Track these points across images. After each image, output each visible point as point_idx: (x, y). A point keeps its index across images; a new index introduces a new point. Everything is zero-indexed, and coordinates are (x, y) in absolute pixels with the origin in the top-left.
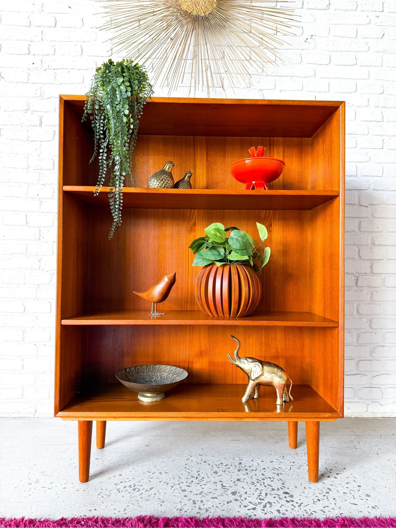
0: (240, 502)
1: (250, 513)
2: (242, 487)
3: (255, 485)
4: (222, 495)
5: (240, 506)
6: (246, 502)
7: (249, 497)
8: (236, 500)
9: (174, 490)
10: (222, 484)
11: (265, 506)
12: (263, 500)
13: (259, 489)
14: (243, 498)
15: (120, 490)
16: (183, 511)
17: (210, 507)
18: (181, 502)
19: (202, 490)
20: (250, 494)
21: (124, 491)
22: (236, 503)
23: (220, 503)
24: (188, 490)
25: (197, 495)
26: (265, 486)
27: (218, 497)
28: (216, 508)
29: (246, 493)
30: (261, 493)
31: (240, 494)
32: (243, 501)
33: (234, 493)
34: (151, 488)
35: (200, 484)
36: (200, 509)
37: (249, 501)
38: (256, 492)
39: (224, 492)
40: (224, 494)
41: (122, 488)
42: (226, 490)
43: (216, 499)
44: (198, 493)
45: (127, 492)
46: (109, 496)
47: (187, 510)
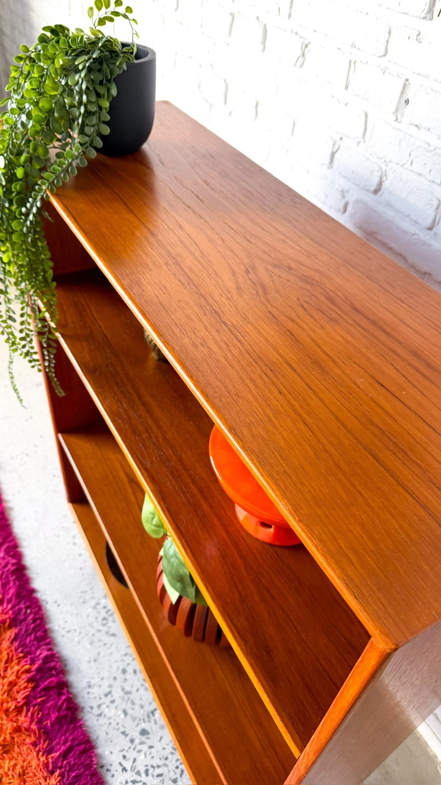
0: (130, 748)
1: (116, 768)
2: (161, 738)
4: (134, 719)
5: (123, 750)
6: (131, 754)
7: (145, 754)
8: (132, 741)
11: (134, 782)
12: (147, 775)
13: (167, 762)
14: (139, 747)
15: (98, 607)
16: (88, 690)
17: (108, 716)
18: (102, 679)
19: (134, 690)
20: (150, 753)
21: (99, 610)
22: (125, 743)
23: (118, 724)
24: (127, 676)
25: (123, 689)
26: (177, 768)
27: (128, 716)
28: (107, 725)
29: (151, 747)
30: (159, 767)
31: (146, 741)
32: (134, 749)
33: (144, 732)
34: (114, 635)
35: (144, 683)
36: (99, 706)
37: (137, 758)
38: (158, 760)
39: (140, 720)
40: (137, 722)
41: (101, 606)
42: (146, 719)
43: (122, 716)
44: (127, 688)
45: (97, 615)
46: (84, 602)
47: (93, 693)
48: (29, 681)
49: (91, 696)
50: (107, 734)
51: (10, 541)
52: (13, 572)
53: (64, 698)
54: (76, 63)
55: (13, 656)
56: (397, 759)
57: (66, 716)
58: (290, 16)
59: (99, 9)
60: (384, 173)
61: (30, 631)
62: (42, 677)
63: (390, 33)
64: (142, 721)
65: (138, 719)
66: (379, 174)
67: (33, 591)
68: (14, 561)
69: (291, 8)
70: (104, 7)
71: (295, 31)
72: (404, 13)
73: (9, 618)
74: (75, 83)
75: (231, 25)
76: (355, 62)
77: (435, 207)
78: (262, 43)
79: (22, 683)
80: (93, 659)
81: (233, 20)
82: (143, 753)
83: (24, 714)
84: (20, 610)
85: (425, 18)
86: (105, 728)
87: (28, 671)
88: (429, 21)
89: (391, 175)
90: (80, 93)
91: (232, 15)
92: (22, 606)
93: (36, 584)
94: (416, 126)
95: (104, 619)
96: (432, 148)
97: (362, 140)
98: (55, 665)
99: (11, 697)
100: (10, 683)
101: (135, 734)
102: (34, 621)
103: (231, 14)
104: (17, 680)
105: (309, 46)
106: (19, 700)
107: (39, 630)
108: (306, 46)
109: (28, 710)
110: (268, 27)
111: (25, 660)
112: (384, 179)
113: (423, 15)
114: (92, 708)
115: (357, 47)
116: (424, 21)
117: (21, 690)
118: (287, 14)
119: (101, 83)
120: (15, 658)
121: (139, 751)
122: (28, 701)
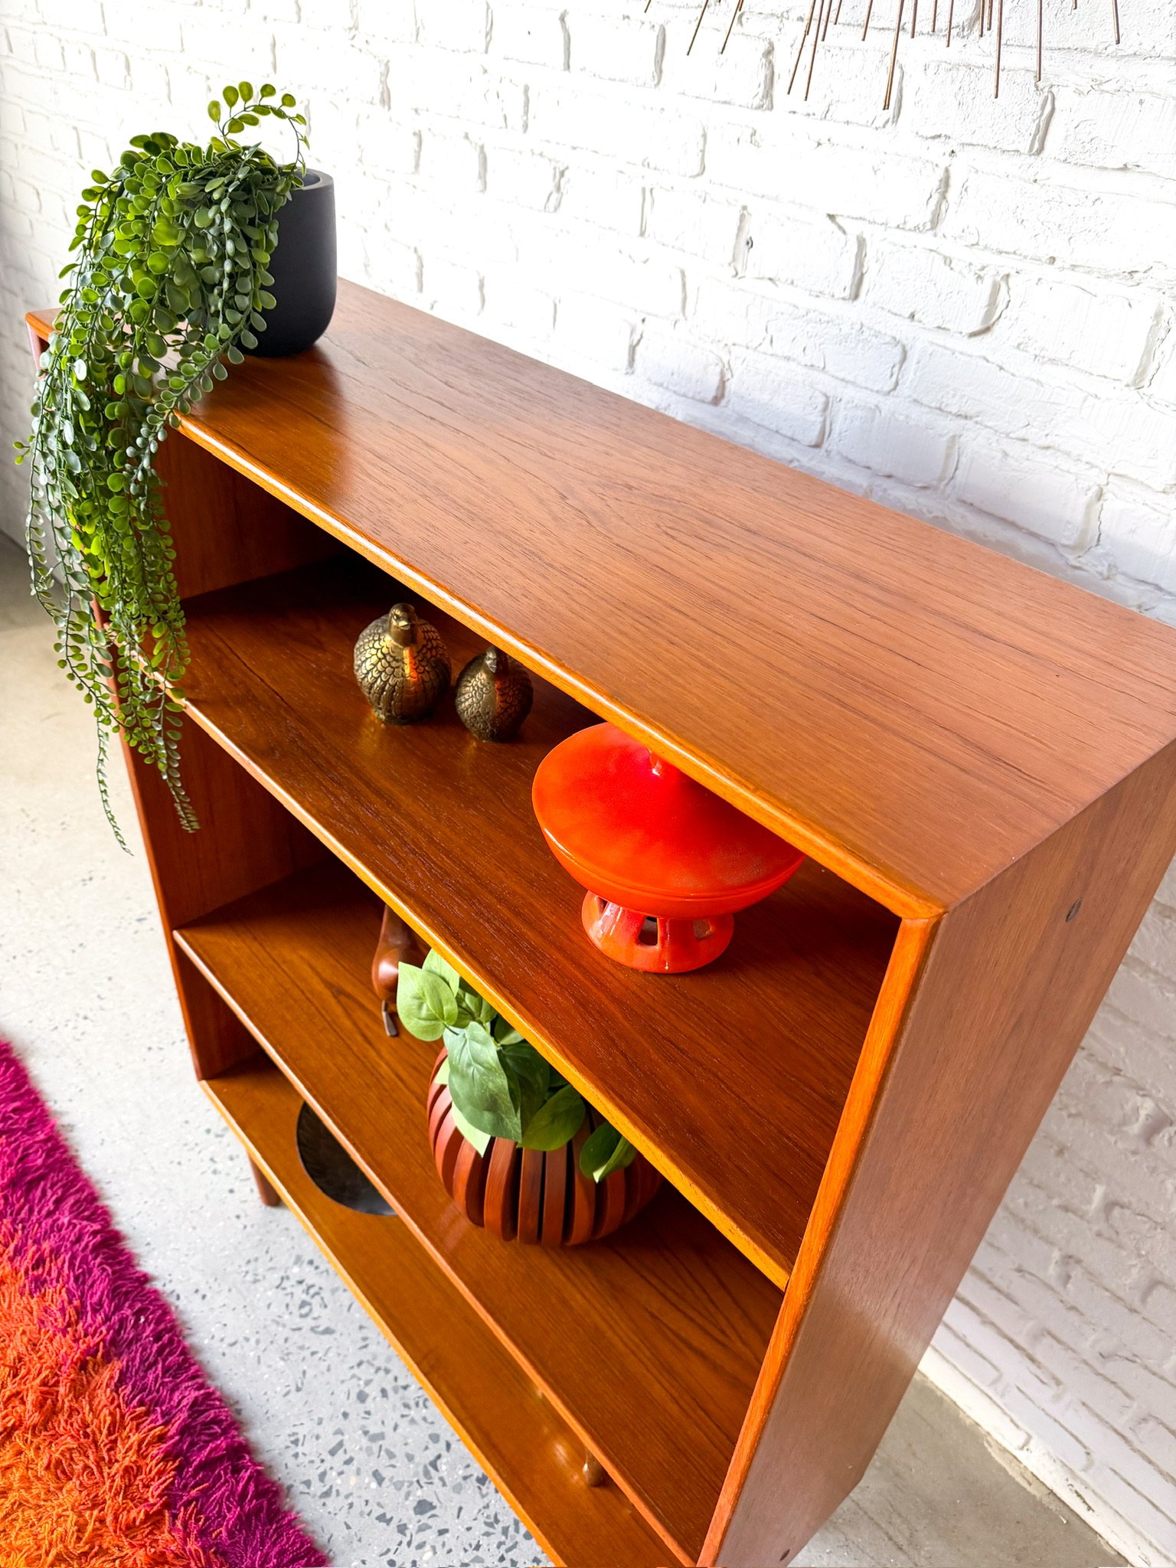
0: (400, 1544)
2: (460, 1509)
3: (491, 1530)
4: (398, 1486)
5: (388, 1551)
6: (406, 1555)
7: (434, 1548)
8: (402, 1529)
9: (353, 1376)
10: (439, 1457)
13: (479, 1553)
14: (418, 1539)
15: (285, 1284)
16: (293, 1450)
17: (343, 1492)
18: (320, 1422)
19: (388, 1430)
20: (444, 1545)
21: (289, 1290)
22: (388, 1535)
23: (367, 1502)
24: (370, 1404)
25: (366, 1433)
26: (502, 1559)
27: (386, 1483)
28: (347, 1507)
29: (442, 1532)
31: (430, 1522)
32: (409, 1544)
33: (423, 1507)
34: (328, 1331)
35: (406, 1412)
36: (322, 1476)
37: (417, 1559)
38: (462, 1553)
39: (411, 1484)
40: (405, 1489)
41: (293, 1281)
42: (423, 1481)
43: (374, 1485)
44: (374, 1429)
45: (288, 1299)
46: (256, 1281)
47: (304, 1454)
48: (167, 1456)
49: (301, 1459)
50: (348, 1527)
51: (81, 1190)
52: (96, 1249)
53: (246, 1474)
54: (207, 190)
55: (123, 1416)
56: (910, 1445)
57: (257, 1510)
58: (526, 127)
59: (231, 104)
60: (727, 366)
61: (151, 1359)
62: (192, 1444)
63: (704, 136)
64: (416, 1484)
65: (406, 1484)
66: (718, 369)
67: (145, 1279)
68: (96, 1227)
69: (526, 113)
70: (240, 99)
71: (537, 151)
72: (725, 102)
73: (103, 1340)
74: (208, 223)
75: (418, 153)
76: (651, 190)
77: (820, 407)
78: (480, 177)
79: (152, 1465)
80: (293, 1388)
81: (420, 144)
82: (428, 1547)
83: (166, 1529)
84: (123, 1321)
85: (760, 107)
86: (342, 1517)
87: (161, 1438)
88: (767, 112)
89: (738, 368)
90: (220, 238)
91: (418, 135)
92: (127, 1312)
93: (148, 1265)
94: (770, 279)
95: (303, 1304)
96: (802, 312)
97: (681, 317)
98: (216, 1417)
99: (132, 1500)
100: (127, 1470)
101: (406, 1513)
102: (158, 1337)
103: (415, 134)
104: (141, 1463)
105: (566, 173)
106: (151, 1501)
107: (171, 1354)
108: (562, 174)
109: (175, 1517)
110: (486, 150)
111: (153, 1417)
112: (728, 375)
113: (757, 102)
114: (308, 1483)
115: (651, 166)
116: (760, 112)
117: (153, 1480)
118: (522, 123)
119: (252, 222)
120: (127, 1418)
121: (421, 1546)
122: (170, 1500)
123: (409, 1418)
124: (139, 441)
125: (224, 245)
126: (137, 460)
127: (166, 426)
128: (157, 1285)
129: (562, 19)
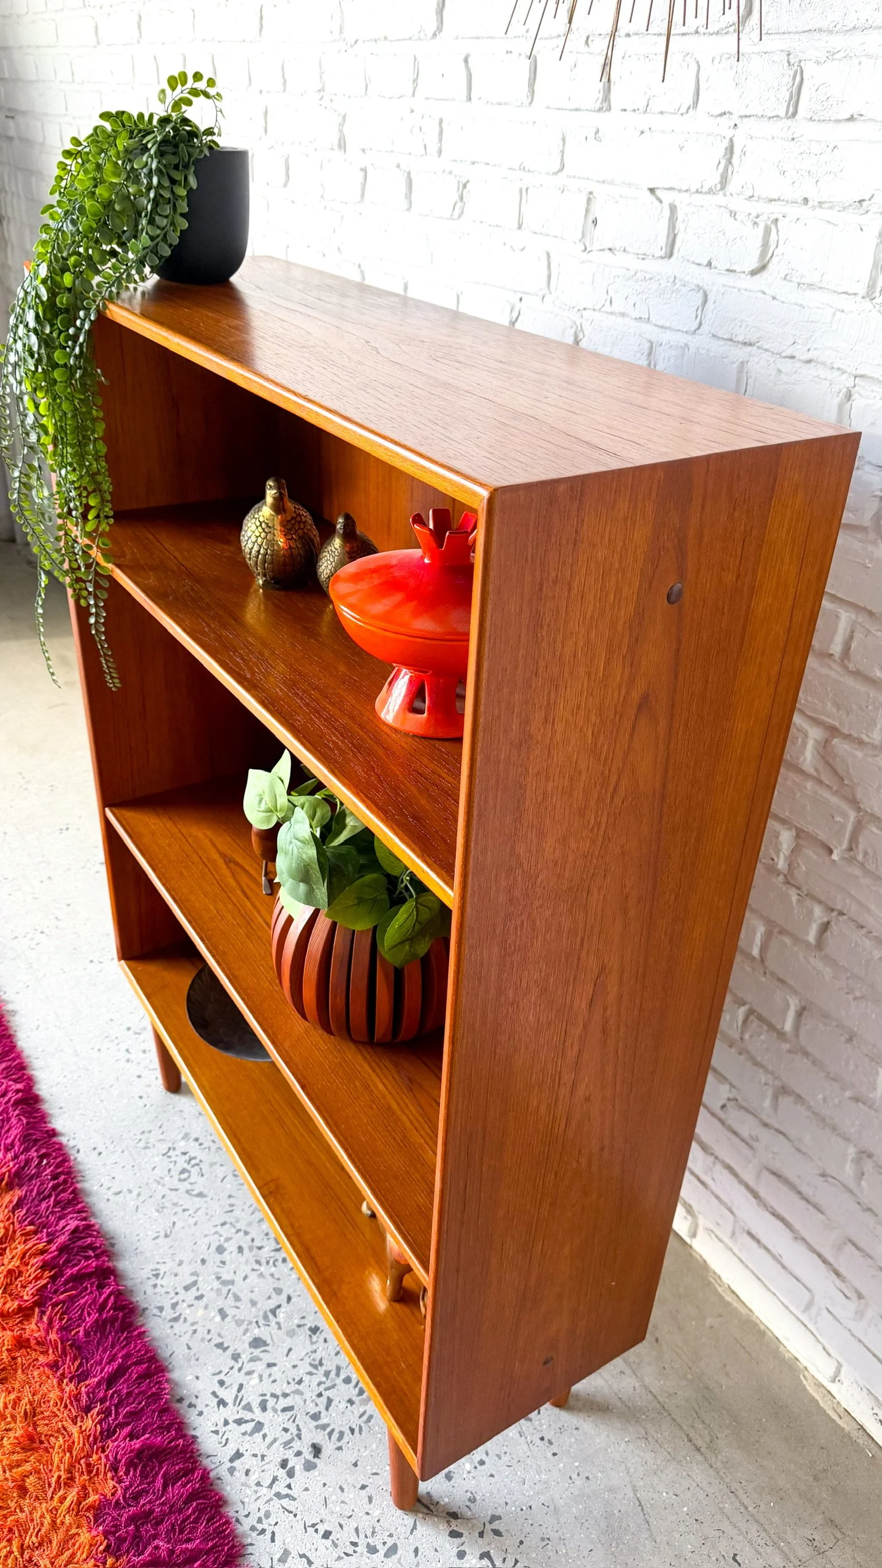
0: (232, 1368)
1: (205, 1401)
2: (290, 1350)
3: (314, 1371)
4: (239, 1323)
5: (220, 1372)
6: (235, 1378)
7: (261, 1377)
8: (236, 1357)
9: (216, 1233)
10: (279, 1306)
11: (239, 1422)
12: (264, 1409)
13: (301, 1387)
14: (248, 1367)
15: (171, 1153)
16: (153, 1281)
17: (190, 1320)
18: (180, 1263)
19: (238, 1279)
20: (270, 1375)
21: (172, 1159)
22: (224, 1360)
23: (209, 1331)
24: (226, 1256)
25: (218, 1278)
26: (320, 1395)
27: (227, 1320)
28: (191, 1332)
29: (270, 1365)
30: (285, 1395)
31: (261, 1355)
32: (240, 1370)
34: (201, 1195)
35: (257, 1267)
36: (174, 1306)
37: (245, 1383)
38: (285, 1384)
39: (250, 1323)
40: (244, 1326)
41: (178, 1152)
42: (261, 1322)
43: (218, 1319)
44: (225, 1277)
45: (171, 1166)
46: (146, 1148)
47: (162, 1286)
48: (45, 1266)
49: (159, 1289)
50: (189, 1348)
51: (14, 1059)
52: (16, 1104)
53: (107, 1291)
54: (144, 142)
55: (14, 1232)
57: (113, 1320)
58: (440, 152)
59: (173, 89)
60: (579, 328)
61: (46, 1192)
62: (67, 1261)
63: (564, 140)
64: (254, 1325)
65: (246, 1323)
66: (573, 331)
67: (53, 1133)
68: (19, 1086)
69: (440, 141)
70: (179, 86)
71: (447, 171)
72: (576, 110)
73: (9, 1171)
74: (143, 164)
75: (364, 185)
76: (527, 189)
77: (646, 352)
78: (406, 197)
79: (31, 1271)
80: (162, 1234)
81: (365, 178)
82: (255, 1375)
83: (34, 1320)
84: (28, 1162)
85: (600, 110)
86: (185, 1339)
87: (42, 1252)
88: (607, 113)
89: (587, 327)
90: (150, 175)
91: (364, 170)
92: (33, 1153)
93: (58, 1123)
94: (610, 249)
95: (183, 1171)
96: (632, 273)
97: (547, 292)
98: (92, 1243)
99: (10, 1295)
100: (10, 1272)
101: (241, 1345)
102: (55, 1177)
103: (361, 169)
104: (23, 1268)
105: (468, 185)
106: (26, 1298)
107: (64, 1191)
108: (465, 186)
109: (43, 1313)
110: (412, 176)
111: (39, 1235)
112: (581, 336)
113: (598, 105)
114: (161, 1309)
115: (526, 169)
116: (601, 114)
117: (30, 1283)
118: (437, 149)
119: (176, 167)
120: (18, 1234)
121: (249, 1373)
122: (42, 1299)
123: (259, 1272)
124: (78, 323)
125: (151, 179)
126: (75, 338)
127: (98, 311)
128: (63, 1140)
129: (466, 61)
